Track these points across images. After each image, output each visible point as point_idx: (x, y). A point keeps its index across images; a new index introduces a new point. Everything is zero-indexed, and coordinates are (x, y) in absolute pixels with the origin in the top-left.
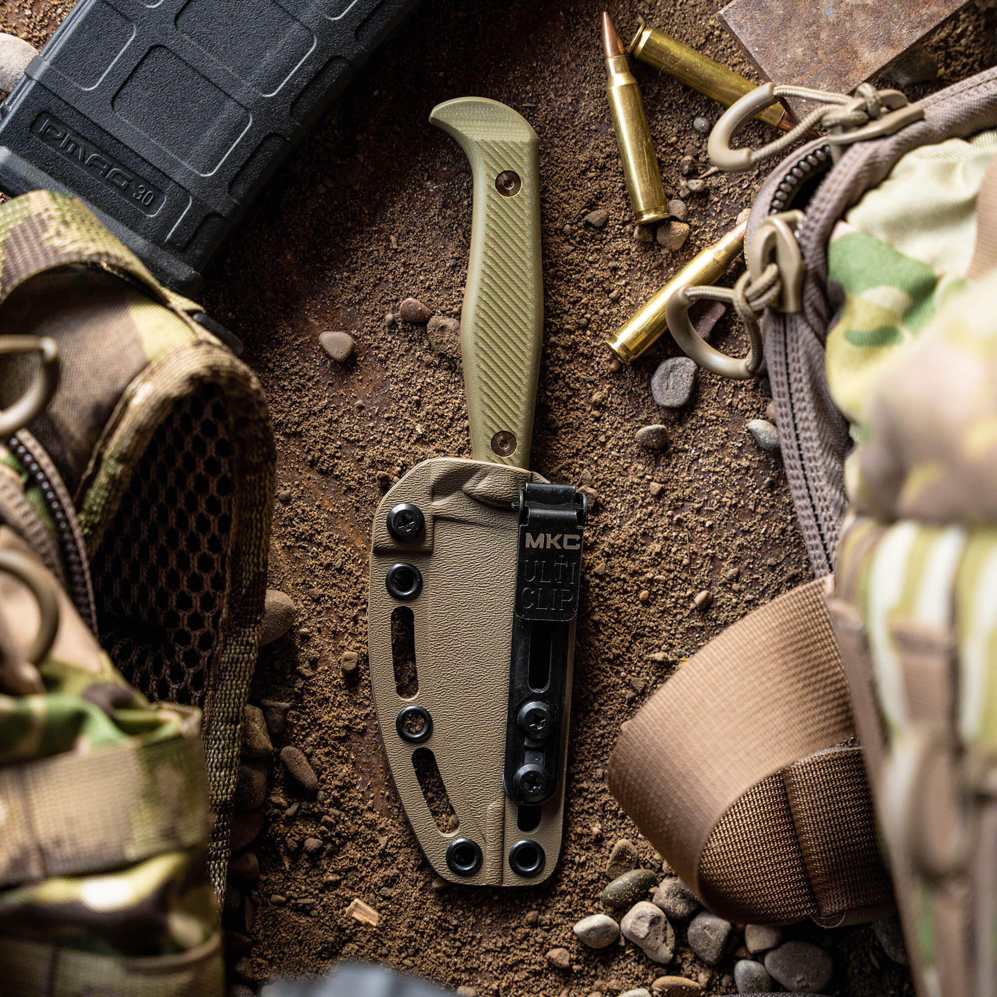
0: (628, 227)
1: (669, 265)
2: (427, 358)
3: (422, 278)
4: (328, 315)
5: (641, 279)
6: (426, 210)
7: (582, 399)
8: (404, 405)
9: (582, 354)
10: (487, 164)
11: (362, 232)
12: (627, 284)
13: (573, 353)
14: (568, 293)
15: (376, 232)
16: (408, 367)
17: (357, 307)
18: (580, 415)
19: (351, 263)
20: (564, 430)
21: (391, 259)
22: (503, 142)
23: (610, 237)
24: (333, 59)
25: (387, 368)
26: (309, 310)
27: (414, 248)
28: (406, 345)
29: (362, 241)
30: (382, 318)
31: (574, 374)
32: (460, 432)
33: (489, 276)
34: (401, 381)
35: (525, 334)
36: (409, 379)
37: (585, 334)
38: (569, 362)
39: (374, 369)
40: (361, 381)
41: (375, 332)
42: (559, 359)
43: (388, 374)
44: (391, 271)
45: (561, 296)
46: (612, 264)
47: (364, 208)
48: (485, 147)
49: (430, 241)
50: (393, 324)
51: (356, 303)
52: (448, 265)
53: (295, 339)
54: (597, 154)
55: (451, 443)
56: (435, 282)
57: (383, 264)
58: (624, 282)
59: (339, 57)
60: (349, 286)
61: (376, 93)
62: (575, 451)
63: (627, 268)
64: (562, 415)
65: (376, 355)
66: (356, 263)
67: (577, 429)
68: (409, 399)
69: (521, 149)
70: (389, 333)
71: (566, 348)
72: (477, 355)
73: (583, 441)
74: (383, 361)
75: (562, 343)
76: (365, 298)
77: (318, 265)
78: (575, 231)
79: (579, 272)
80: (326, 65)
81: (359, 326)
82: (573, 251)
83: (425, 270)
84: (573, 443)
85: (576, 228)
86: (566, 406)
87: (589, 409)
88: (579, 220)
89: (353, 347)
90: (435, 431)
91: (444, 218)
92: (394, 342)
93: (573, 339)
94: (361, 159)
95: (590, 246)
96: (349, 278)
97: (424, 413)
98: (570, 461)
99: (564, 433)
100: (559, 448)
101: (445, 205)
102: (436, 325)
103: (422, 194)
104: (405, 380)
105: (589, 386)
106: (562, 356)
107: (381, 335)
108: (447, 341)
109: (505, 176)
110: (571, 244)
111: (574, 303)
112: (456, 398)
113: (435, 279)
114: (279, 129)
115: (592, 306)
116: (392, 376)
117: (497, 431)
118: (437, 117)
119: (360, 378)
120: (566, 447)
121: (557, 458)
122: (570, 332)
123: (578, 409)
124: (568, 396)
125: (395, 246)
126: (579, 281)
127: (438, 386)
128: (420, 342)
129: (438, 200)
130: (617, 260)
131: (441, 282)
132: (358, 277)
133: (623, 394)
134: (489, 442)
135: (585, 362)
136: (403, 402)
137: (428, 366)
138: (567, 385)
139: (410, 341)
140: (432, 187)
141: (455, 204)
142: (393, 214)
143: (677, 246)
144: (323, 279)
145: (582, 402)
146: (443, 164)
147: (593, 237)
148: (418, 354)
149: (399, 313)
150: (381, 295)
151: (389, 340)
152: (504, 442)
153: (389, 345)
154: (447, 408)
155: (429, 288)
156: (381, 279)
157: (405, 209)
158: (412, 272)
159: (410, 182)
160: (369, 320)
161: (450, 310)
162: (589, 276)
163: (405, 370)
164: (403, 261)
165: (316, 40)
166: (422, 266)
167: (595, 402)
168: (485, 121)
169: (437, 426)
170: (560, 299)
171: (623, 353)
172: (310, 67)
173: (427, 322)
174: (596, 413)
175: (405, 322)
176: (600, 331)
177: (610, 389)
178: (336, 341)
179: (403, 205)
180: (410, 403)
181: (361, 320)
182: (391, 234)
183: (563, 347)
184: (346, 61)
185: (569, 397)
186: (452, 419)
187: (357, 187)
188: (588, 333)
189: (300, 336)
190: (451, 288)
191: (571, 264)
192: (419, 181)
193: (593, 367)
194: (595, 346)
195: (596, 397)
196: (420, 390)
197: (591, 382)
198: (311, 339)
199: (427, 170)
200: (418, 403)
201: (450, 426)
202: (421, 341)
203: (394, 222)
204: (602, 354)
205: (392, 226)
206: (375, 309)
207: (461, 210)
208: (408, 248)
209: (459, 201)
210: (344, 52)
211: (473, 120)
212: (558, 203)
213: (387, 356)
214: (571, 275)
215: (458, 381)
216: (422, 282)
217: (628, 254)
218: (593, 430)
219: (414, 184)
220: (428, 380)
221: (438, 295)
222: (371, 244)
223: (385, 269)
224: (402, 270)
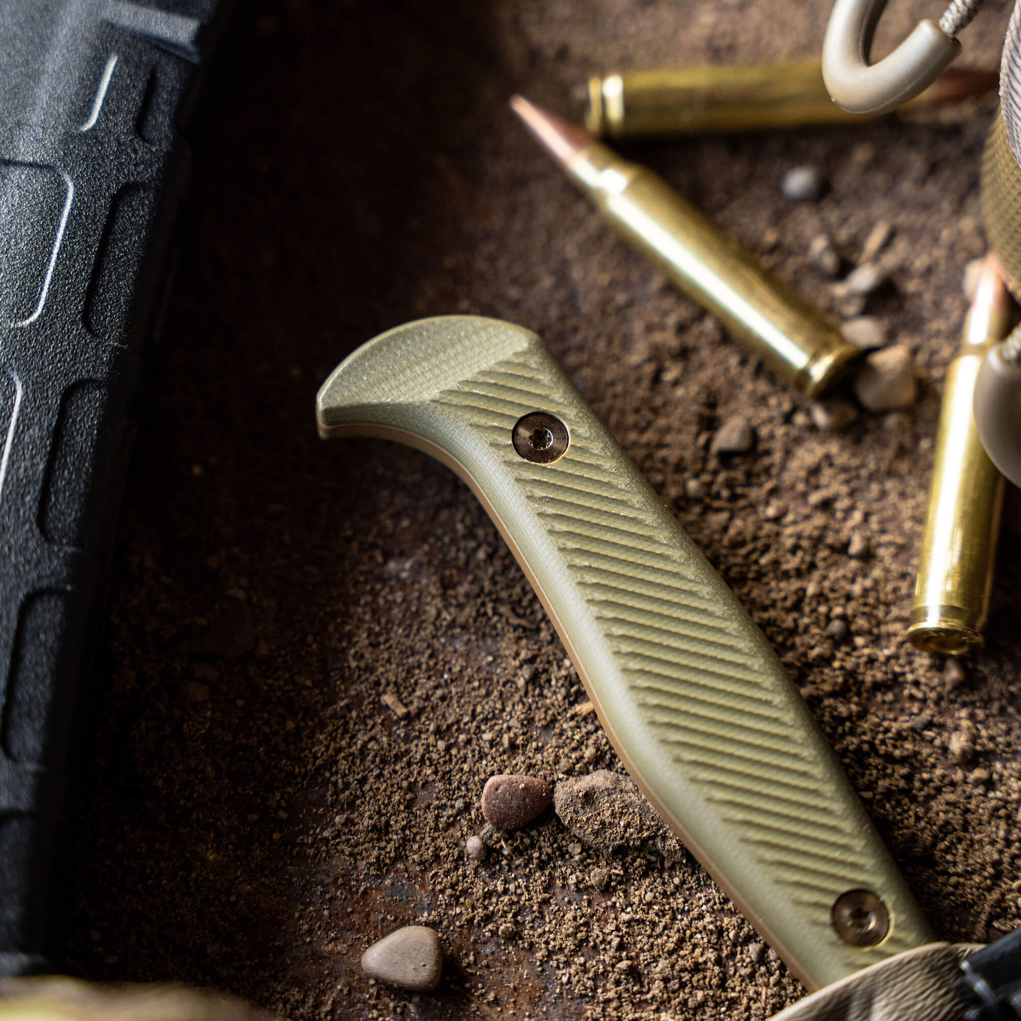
0: (800, 419)
1: (917, 438)
2: (596, 875)
3: (487, 736)
4: (355, 918)
5: (883, 494)
6: (417, 614)
7: (934, 766)
8: (611, 994)
9: (877, 686)
10: (477, 426)
11: (322, 725)
12: (867, 516)
13: (859, 694)
14: (774, 595)
15: (349, 708)
16: (569, 916)
17: (400, 866)
18: (951, 797)
19: (336, 793)
20: (942, 846)
21: (407, 739)
22: (483, 373)
23: (777, 457)
24: (68, 395)
25: (532, 945)
26: (310, 932)
27: (439, 693)
28: (540, 878)
29: (334, 739)
30: (460, 857)
31: (887, 730)
32: (752, 977)
33: (615, 620)
34: (574, 953)
35: (756, 685)
36: (586, 940)
37: (855, 648)
38: (863, 714)
39: (506, 963)
40: (496, 1002)
41: (465, 892)
42: (840, 720)
43: (539, 955)
44: (422, 761)
45: (765, 608)
46: (815, 498)
47: (299, 679)
48: (455, 400)
49: (461, 662)
50: (489, 855)
51: (395, 860)
52: (521, 682)
53: (318, 1005)
54: (658, 337)
55: (748, 1008)
56: (517, 729)
57: (398, 757)
58: (857, 516)
59: (80, 385)
60: (361, 837)
61: (197, 470)
62: (990, 870)
63: (844, 489)
64: (918, 818)
65: (494, 933)
66: (347, 786)
67: (965, 827)
68: (612, 977)
69: (524, 366)
70: (493, 876)
71: (841, 693)
72: (694, 780)
73: (993, 843)
74: (513, 937)
75: (827, 687)
76: (405, 839)
77: (276, 836)
78: (709, 484)
79: (766, 549)
80: (63, 412)
81: (426, 901)
82: (731, 518)
83: (486, 720)
84: (976, 858)
85: (706, 478)
86: (914, 799)
87: (958, 775)
88: (705, 460)
89: (441, 945)
90: (702, 1005)
91: (460, 607)
92: (512, 887)
93: (842, 668)
94: (241, 595)
95: (755, 493)
96: (349, 822)
97: (658, 985)
98: (995, 895)
99: (948, 850)
100: (957, 886)
101: (447, 585)
102: (572, 801)
103: (392, 591)
104: (580, 945)
105: (930, 734)
106: (843, 710)
107: (479, 890)
108: (613, 815)
109: (524, 433)
110: (719, 510)
111: (797, 607)
112: (701, 917)
113: (514, 723)
114: (40, 577)
115: (833, 590)
116: (550, 954)
117: (830, 901)
118: (334, 404)
119: (491, 996)
120: (968, 874)
121: (967, 906)
122: (825, 661)
123: (939, 790)
124: (903, 777)
125: (401, 711)
126: (776, 563)
127: (652, 916)
128: (562, 856)
129: (429, 582)
130: (817, 487)
131: (529, 722)
132: (368, 809)
133: (1002, 711)
134: (830, 934)
135: (889, 697)
136: (605, 991)
137: (607, 889)
138: (889, 758)
139: (542, 866)
140: (402, 568)
141: (464, 570)
142: (360, 657)
143: (907, 394)
144: (303, 857)
145: (938, 772)
146: (396, 517)
147: (749, 474)
148: (572, 880)
149: (488, 826)
150: (430, 816)
151: (500, 888)
152: (860, 916)
153: (506, 899)
154: (695, 946)
155: (513, 747)
156: (411, 788)
157: (378, 635)
158: (462, 737)
159: (356, 583)
160: (440, 876)
161: (578, 760)
162: (789, 543)
163: (568, 927)
164: (432, 728)
165: (16, 378)
166: (474, 716)
167: (964, 752)
168: (426, 359)
169: (700, 994)
170: (765, 615)
171: (955, 623)
172: (35, 432)
173: (552, 806)
174: (979, 773)
175: (510, 836)
176: (879, 624)
177: (972, 717)
178: (404, 952)
179: (370, 632)
180: (618, 983)
181: (423, 886)
182: (379, 695)
183: (833, 694)
184: (97, 384)
185: (908, 778)
186: (718, 962)
187: (263, 650)
188: (859, 641)
189: (324, 992)
190: (554, 720)
191: (743, 544)
192: (370, 572)
193: (912, 698)
194: (888, 659)
195: (957, 743)
196: (621, 947)
197: (929, 725)
198: (349, 984)
199: (374, 546)
200: (634, 973)
201: (724, 979)
202: (563, 854)
203: (370, 669)
204: (910, 663)
205: (373, 678)
206: (438, 849)
207: (481, 574)
208: (427, 698)
209: (467, 562)
210: (84, 371)
211: (403, 371)
212: (650, 456)
213: (516, 923)
214: (756, 562)
215: (683, 882)
216: (492, 743)
217: (831, 465)
218: (996, 809)
219: (366, 582)
220: (625, 917)
221: (538, 750)
222: (353, 737)
223: (409, 764)
224: (441, 745)
